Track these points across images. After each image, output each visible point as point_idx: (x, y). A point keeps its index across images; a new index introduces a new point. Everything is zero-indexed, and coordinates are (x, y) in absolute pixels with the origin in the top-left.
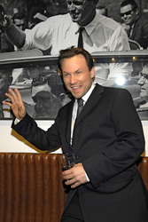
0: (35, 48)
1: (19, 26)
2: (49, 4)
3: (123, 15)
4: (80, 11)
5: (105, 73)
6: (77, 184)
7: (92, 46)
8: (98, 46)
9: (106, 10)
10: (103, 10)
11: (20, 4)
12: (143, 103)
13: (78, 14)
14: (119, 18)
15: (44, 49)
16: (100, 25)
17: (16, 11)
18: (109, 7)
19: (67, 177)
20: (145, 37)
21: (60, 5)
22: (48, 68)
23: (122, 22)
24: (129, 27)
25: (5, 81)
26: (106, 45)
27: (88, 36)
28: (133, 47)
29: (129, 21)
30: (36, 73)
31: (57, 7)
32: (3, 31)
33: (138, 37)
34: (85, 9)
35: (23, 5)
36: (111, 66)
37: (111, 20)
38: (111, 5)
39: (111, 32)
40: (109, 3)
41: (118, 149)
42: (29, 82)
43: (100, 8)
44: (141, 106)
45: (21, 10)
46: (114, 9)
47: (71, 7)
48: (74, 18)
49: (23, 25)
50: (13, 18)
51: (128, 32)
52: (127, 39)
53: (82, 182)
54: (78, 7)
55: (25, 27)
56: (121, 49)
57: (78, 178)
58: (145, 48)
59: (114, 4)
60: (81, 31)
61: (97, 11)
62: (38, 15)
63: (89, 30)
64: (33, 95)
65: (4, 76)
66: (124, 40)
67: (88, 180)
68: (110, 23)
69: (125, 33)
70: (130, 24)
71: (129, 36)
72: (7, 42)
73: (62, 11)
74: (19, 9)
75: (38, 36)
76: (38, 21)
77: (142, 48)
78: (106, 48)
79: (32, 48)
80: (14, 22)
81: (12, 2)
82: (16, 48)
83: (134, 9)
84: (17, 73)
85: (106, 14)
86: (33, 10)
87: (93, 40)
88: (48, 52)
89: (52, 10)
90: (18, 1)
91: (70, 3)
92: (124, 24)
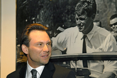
0: (57, 49)
2: (65, 21)
3: (112, 25)
4: (83, 24)
5: (101, 68)
7: (92, 48)
8: (96, 48)
9: (100, 23)
10: (98, 23)
11: (50, 22)
13: (82, 26)
14: (109, 28)
16: (96, 33)
18: (102, 21)
21: (72, 21)
22: (64, 63)
23: (111, 30)
26: (101, 47)
27: (89, 41)
31: (70, 22)
34: (87, 22)
35: (51, 23)
37: (104, 29)
38: (103, 19)
39: (104, 38)
40: (102, 18)
43: (96, 21)
45: (50, 26)
46: (105, 22)
47: (78, 22)
48: (80, 29)
52: (116, 43)
54: (83, 21)
56: (111, 50)
60: (85, 37)
61: (95, 23)
62: (59, 28)
63: (89, 37)
66: (113, 43)
68: (103, 32)
69: (114, 38)
73: (73, 25)
74: (49, 25)
75: (59, 42)
76: (60, 32)
78: (101, 49)
81: (46, 21)
85: (100, 26)
86: (57, 25)
87: (92, 44)
89: (67, 24)
90: (49, 20)
91: (77, 19)
92: (113, 32)
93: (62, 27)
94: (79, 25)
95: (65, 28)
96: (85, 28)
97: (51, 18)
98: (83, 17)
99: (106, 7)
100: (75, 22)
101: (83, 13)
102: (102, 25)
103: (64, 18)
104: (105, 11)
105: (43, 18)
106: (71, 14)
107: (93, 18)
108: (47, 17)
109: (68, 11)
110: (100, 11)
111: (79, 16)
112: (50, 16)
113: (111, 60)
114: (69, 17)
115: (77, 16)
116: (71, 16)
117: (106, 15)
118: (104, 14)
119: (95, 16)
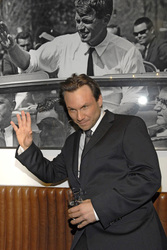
0: (40, 70)
1: (23, 46)
2: (56, 23)
3: (136, 34)
4: (89, 30)
6: (85, 223)
7: (103, 67)
8: (110, 68)
9: (119, 29)
10: (115, 29)
11: (25, 23)
12: (161, 131)
13: (87, 33)
14: (133, 38)
15: (50, 71)
16: (111, 46)
17: (20, 30)
18: (121, 26)
19: (74, 215)
20: (162, 58)
21: (68, 24)
22: (54, 92)
23: (136, 42)
24: (143, 47)
25: (7, 106)
26: (118, 67)
27: (99, 57)
28: (149, 69)
29: (144, 41)
30: (41, 97)
31: (65, 25)
32: (6, 52)
33: (153, 58)
35: (28, 25)
36: (125, 90)
37: (124, 39)
38: (123, 24)
39: (124, 53)
40: (121, 22)
41: (131, 184)
42: (34, 107)
43: (112, 26)
44: (158, 135)
45: (26, 29)
46: (127, 28)
47: (80, 26)
48: (83, 37)
49: (27, 45)
50: (17, 38)
51: (143, 52)
52: (142, 60)
53: (91, 221)
54: (88, 26)
55: (30, 47)
56: (135, 71)
57: (86, 216)
58: (162, 70)
59: (126, 23)
61: (109, 30)
62: (44, 35)
63: (99, 50)
64: (39, 122)
65: (6, 101)
66: (138, 61)
67: (97, 219)
69: (139, 54)
70: (145, 45)
71: (143, 57)
72: (10, 63)
73: (70, 31)
74: (23, 28)
75: (44, 57)
76: (44, 41)
77: (158, 71)
78: (119, 70)
79: (37, 70)
80: (18, 42)
81: (16, 21)
82: (19, 70)
83: (149, 28)
84: (20, 97)
85: (118, 34)
87: (104, 62)
88: (54, 74)
89: (59, 29)
90: (22, 19)
91: (79, 22)
92: (138, 44)
93: (49, 33)
94: (82, 31)
95: (56, 35)
96: (92, 37)
97: (28, 16)
98: (89, 18)
99: (129, 5)
100: (74, 26)
101: (88, 12)
102: (122, 33)
103: (52, 18)
104: (127, 11)
105: (9, 15)
106: (67, 11)
107: (107, 21)
108: (19, 14)
109: (62, 6)
110: (119, 10)
111: (82, 15)
112: (26, 12)
113: (134, 86)
114: (63, 16)
115: (77, 16)
116: (68, 16)
117: (128, 17)
118: (126, 15)
119: (109, 17)
